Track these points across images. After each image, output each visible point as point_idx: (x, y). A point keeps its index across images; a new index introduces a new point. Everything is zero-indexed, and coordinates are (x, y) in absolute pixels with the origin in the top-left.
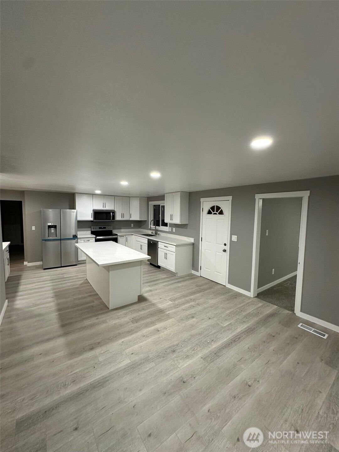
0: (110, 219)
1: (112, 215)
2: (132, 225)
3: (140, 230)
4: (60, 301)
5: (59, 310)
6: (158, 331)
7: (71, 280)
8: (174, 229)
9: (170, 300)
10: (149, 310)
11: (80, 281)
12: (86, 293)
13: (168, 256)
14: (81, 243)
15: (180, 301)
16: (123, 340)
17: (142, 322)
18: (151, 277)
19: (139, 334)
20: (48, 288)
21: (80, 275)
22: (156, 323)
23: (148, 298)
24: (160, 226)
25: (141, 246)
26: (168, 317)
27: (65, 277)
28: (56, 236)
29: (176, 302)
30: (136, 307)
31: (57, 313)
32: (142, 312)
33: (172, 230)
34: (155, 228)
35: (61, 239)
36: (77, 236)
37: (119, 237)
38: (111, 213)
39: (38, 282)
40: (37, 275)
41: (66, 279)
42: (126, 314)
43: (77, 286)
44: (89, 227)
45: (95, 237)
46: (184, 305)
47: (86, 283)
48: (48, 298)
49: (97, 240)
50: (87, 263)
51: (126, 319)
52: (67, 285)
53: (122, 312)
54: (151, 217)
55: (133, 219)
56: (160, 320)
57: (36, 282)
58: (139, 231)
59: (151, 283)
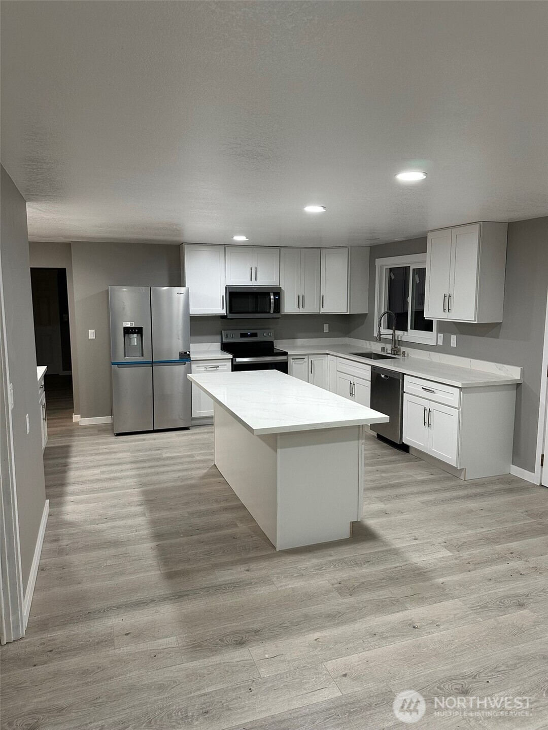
0: (269, 312)
1: (272, 301)
2: (326, 328)
3: (346, 340)
4: (157, 515)
5: (158, 536)
6: (414, 627)
7: (177, 464)
8: (454, 338)
9: (446, 547)
10: (383, 567)
11: (199, 468)
12: (216, 501)
13: (435, 417)
14: (198, 372)
15: (475, 552)
16: (317, 635)
17: (367, 596)
18: (383, 475)
19: (360, 626)
20: (128, 481)
21: (198, 455)
22: (408, 605)
23: (380, 532)
24: (407, 331)
25: (352, 385)
26: (442, 593)
27: (164, 456)
28: (142, 356)
29: (465, 554)
30: (347, 553)
31: (153, 544)
32: (365, 570)
33: (447, 341)
34: (394, 335)
35: (152, 362)
36: (189, 355)
37: (292, 360)
38: (272, 294)
39: (106, 465)
40: (103, 448)
41: (168, 462)
42: (319, 568)
43: (193, 482)
44: (216, 334)
45: (232, 359)
46: (491, 565)
47: (213, 476)
48: (130, 504)
49: (236, 368)
50: (215, 423)
51: (322, 582)
52: (169, 477)
53: (310, 562)
54: (381, 305)
55: (327, 309)
56: (418, 598)
57: (102, 466)
58: (346, 346)
59: (385, 493)
